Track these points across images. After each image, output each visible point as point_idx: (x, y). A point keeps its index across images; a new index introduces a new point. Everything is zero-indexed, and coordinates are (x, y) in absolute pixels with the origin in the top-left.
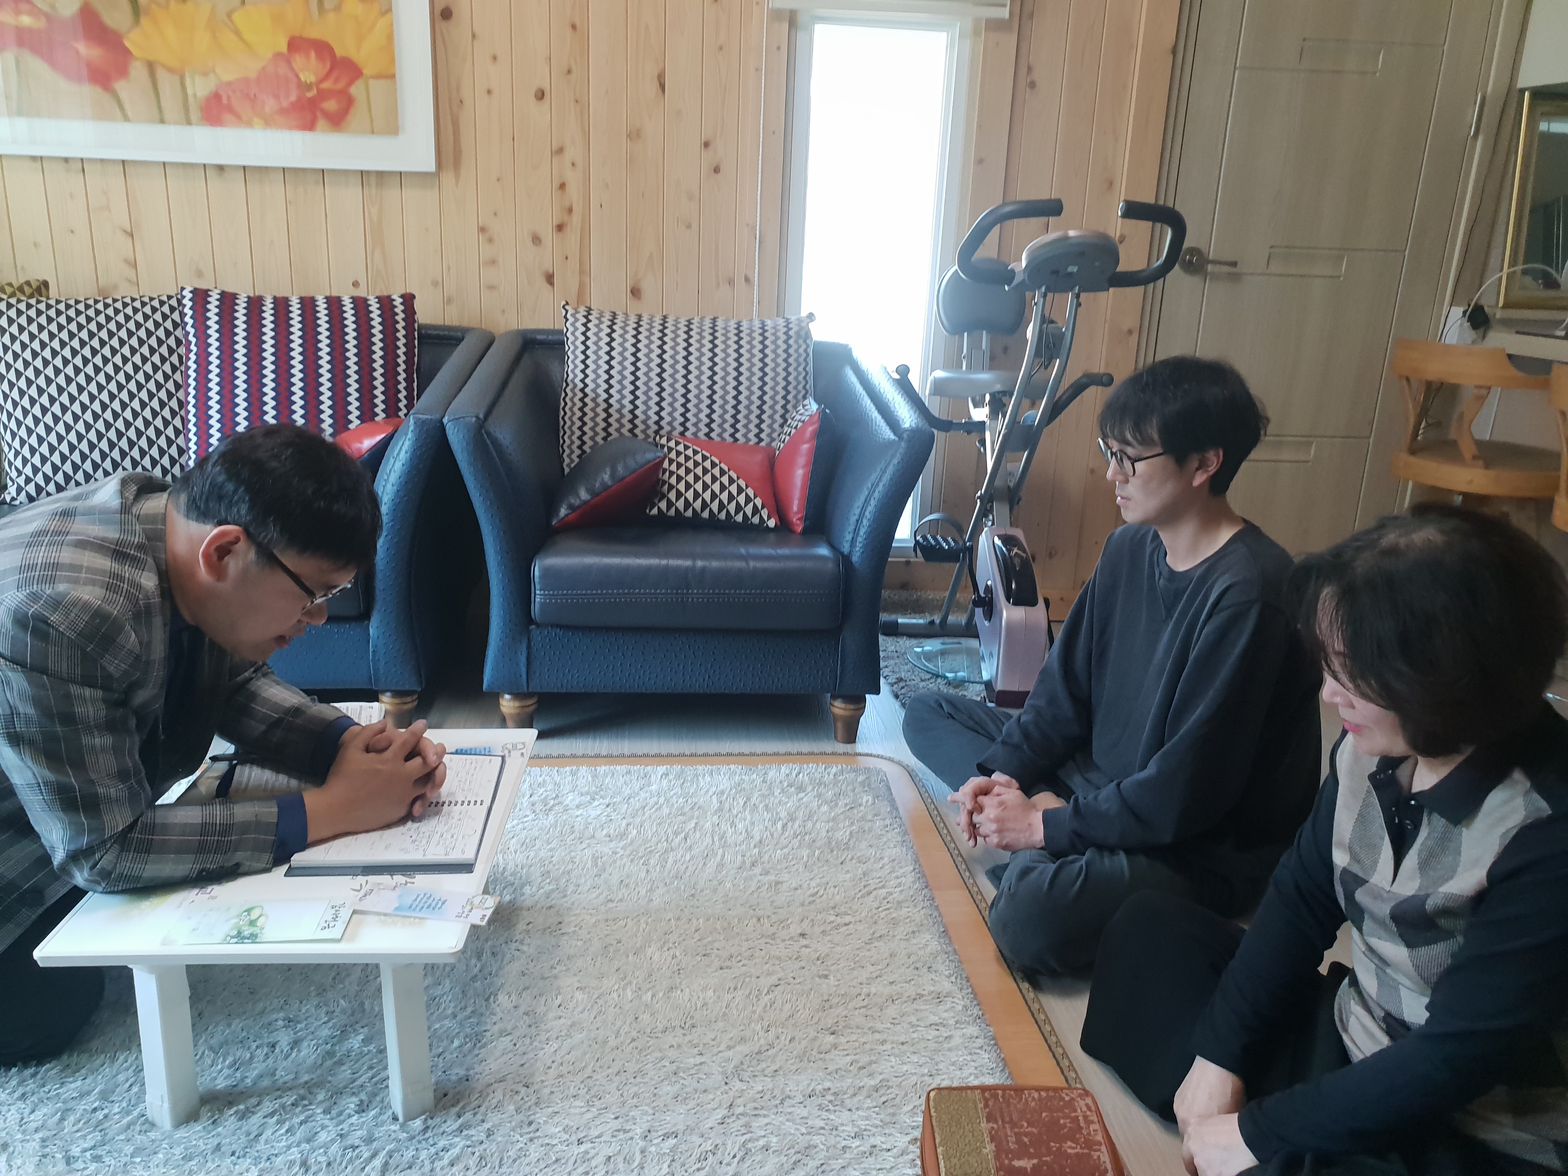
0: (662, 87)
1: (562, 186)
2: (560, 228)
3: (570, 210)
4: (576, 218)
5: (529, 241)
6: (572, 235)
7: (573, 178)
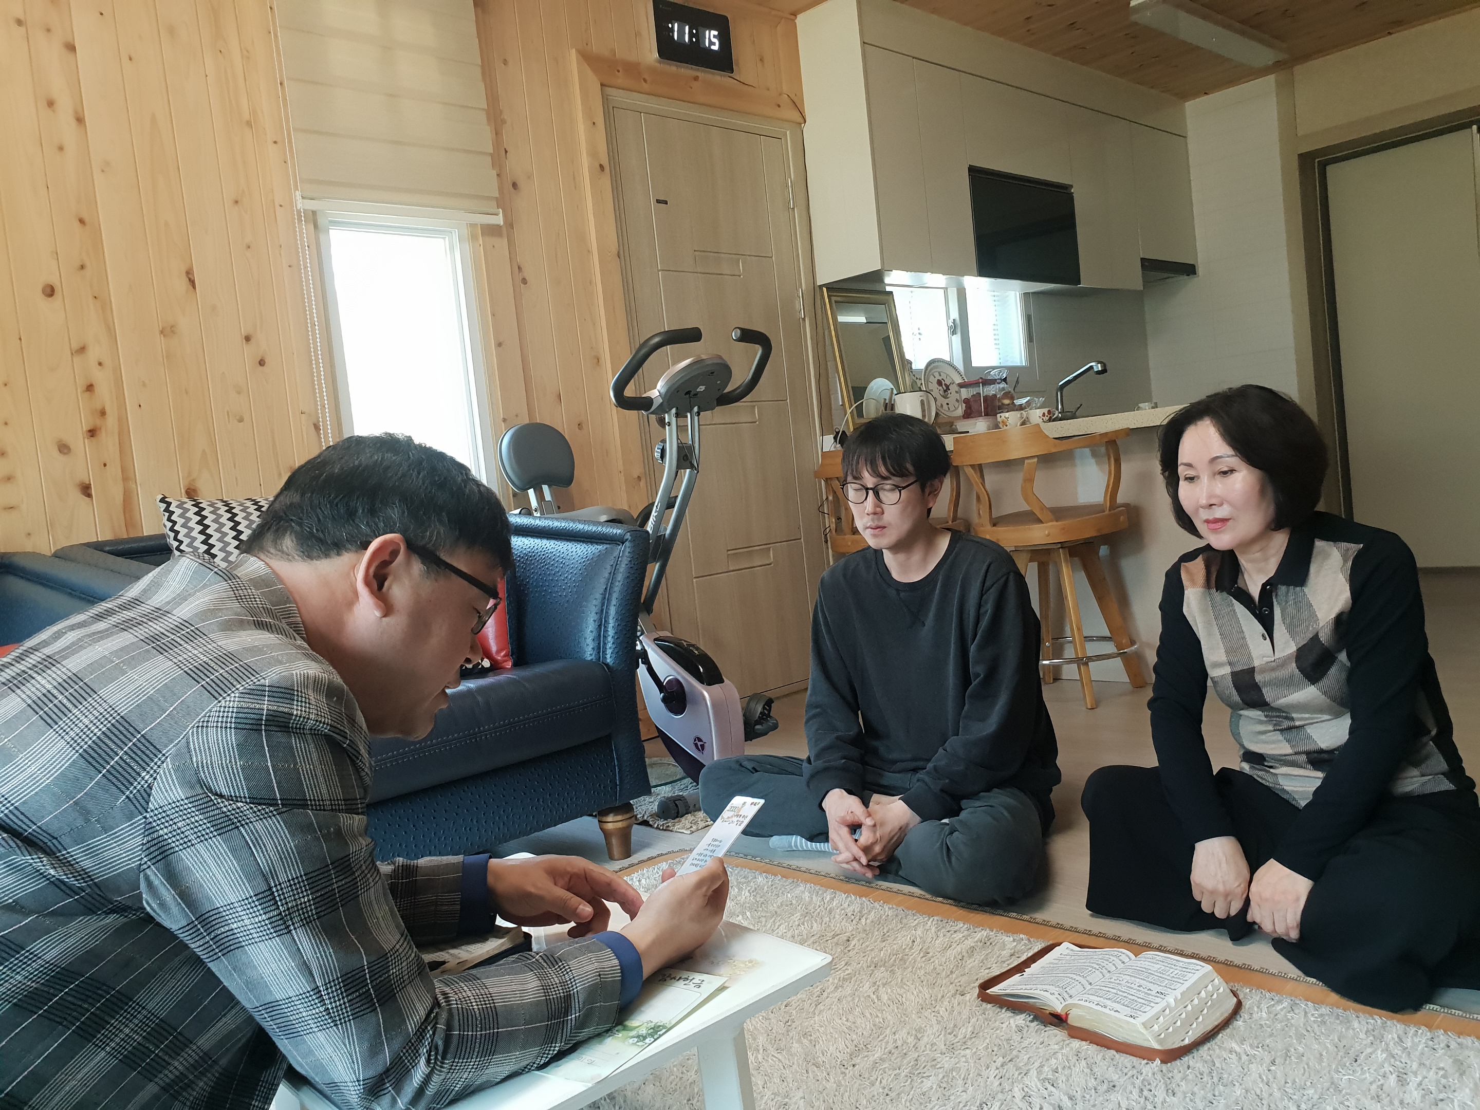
0: (192, 282)
1: (90, 388)
2: (92, 433)
3: (103, 413)
4: (111, 421)
5: (55, 452)
6: (109, 441)
7: (102, 380)
